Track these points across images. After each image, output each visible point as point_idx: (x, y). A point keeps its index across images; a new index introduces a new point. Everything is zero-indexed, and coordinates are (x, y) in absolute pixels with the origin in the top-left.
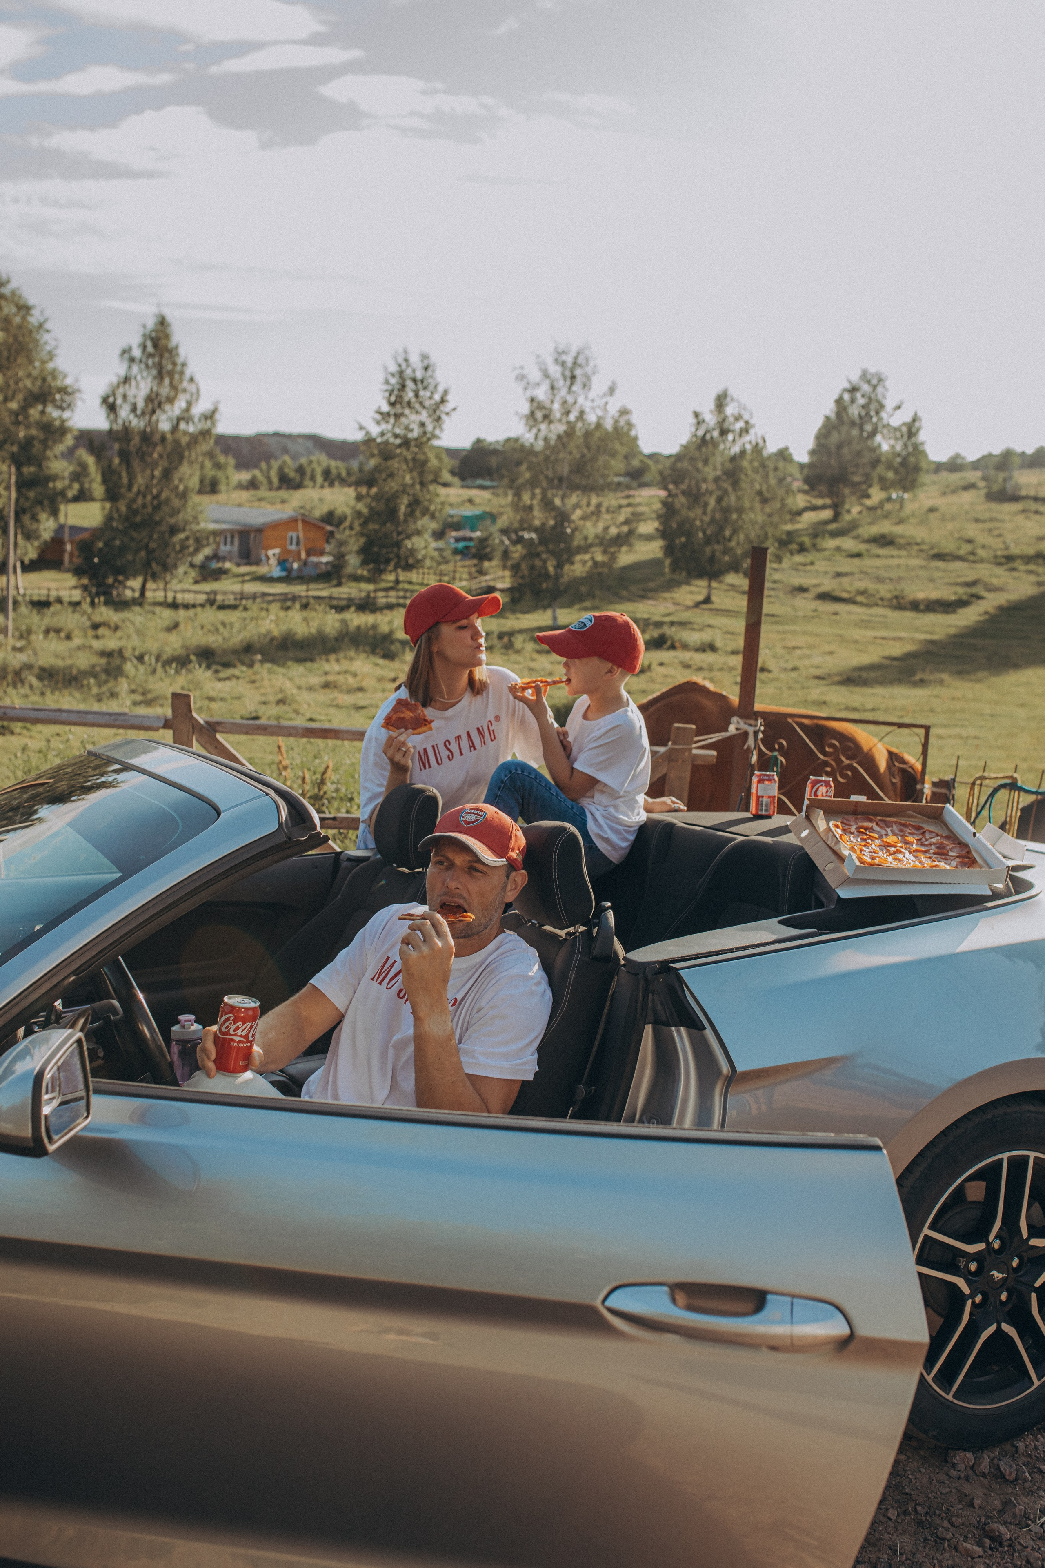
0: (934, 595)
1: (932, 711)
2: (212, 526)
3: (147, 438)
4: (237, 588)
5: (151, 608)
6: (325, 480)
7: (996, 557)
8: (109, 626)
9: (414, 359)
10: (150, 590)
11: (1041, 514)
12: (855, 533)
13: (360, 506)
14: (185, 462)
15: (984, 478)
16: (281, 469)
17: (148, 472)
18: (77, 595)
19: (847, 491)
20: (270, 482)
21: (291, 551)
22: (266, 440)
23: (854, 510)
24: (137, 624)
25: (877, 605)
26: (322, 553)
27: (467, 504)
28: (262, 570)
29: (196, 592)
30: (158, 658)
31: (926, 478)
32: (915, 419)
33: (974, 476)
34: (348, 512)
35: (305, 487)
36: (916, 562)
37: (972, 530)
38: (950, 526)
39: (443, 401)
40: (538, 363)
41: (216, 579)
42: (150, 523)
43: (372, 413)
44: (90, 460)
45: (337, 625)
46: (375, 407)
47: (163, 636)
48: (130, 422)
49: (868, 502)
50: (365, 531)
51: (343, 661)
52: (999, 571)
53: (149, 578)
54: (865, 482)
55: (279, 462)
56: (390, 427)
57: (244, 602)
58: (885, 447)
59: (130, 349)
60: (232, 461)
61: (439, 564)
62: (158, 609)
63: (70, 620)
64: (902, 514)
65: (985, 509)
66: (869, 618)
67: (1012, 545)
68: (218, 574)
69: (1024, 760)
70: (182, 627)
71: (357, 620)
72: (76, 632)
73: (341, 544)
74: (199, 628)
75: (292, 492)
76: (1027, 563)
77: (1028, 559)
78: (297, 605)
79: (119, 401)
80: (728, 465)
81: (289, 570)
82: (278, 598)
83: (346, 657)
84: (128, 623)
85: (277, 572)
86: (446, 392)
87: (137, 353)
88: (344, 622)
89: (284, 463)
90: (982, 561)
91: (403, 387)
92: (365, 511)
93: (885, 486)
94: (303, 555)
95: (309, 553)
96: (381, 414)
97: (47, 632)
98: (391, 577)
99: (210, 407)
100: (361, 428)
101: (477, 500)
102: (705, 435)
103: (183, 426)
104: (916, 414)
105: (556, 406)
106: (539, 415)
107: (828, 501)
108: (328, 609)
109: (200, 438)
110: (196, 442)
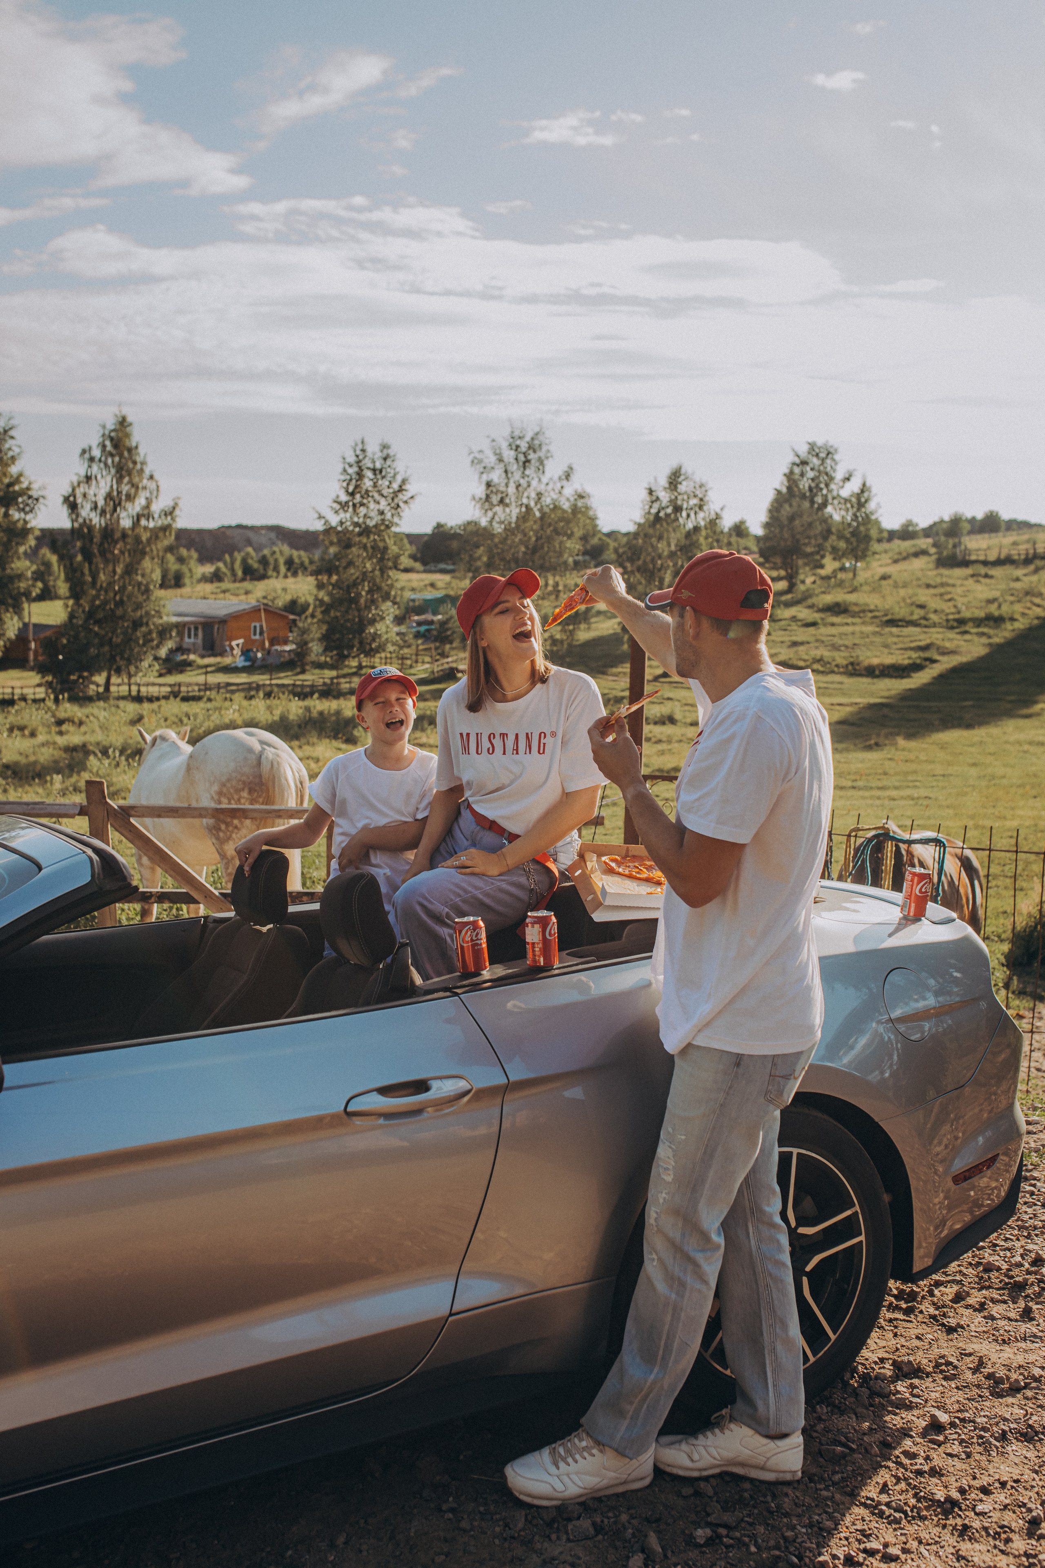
0: (889, 660)
1: (885, 774)
2: (174, 619)
3: (109, 533)
4: (201, 679)
5: (116, 702)
6: (288, 569)
7: (947, 621)
8: (73, 722)
9: (373, 449)
10: (114, 685)
11: (991, 577)
12: (810, 602)
13: (322, 594)
14: (147, 558)
15: (935, 545)
16: (244, 561)
17: (110, 568)
18: (41, 693)
19: (800, 562)
20: (234, 574)
21: (256, 640)
22: (228, 532)
23: (808, 580)
24: (101, 718)
25: (833, 672)
26: (286, 642)
27: (429, 589)
28: (227, 660)
29: (160, 685)
30: (122, 752)
31: (876, 547)
32: (864, 489)
33: (924, 543)
34: (311, 600)
35: (268, 578)
36: (870, 629)
37: (924, 596)
38: (902, 592)
39: (401, 490)
40: (493, 448)
41: (181, 672)
42: (112, 618)
43: (329, 502)
44: (54, 559)
45: (300, 711)
46: (334, 496)
47: (127, 729)
48: (91, 520)
49: (822, 572)
50: (327, 618)
51: (306, 747)
52: (951, 634)
53: (113, 672)
54: (818, 553)
55: (243, 554)
56: (348, 515)
57: (208, 693)
58: (837, 517)
59: (90, 448)
60: (195, 555)
61: (401, 648)
62: (122, 703)
63: (33, 717)
64: (855, 583)
65: (934, 575)
66: (825, 685)
67: (964, 608)
68: (183, 667)
69: (972, 817)
70: (146, 720)
71: (319, 705)
72: (40, 729)
73: (304, 632)
74: (162, 720)
75: (256, 583)
76: (978, 626)
77: (978, 622)
78: (261, 694)
79: (79, 500)
80: (683, 542)
81: (253, 660)
82: (240, 687)
83: (308, 743)
84: (92, 718)
85: (240, 662)
86: (404, 481)
87: (97, 453)
88: (308, 709)
89: (248, 554)
90: (934, 625)
91: (360, 475)
92: (326, 599)
93: (837, 554)
94: (267, 644)
95: (272, 644)
96: (340, 503)
97: (11, 730)
98: (354, 663)
99: (171, 503)
100: (320, 517)
101: (440, 584)
102: (659, 512)
103: (143, 522)
104: (864, 485)
105: (512, 489)
106: (495, 499)
107: (783, 573)
108: (291, 697)
109: (161, 534)
110: (157, 537)
